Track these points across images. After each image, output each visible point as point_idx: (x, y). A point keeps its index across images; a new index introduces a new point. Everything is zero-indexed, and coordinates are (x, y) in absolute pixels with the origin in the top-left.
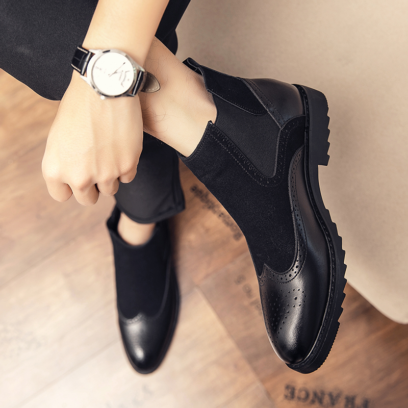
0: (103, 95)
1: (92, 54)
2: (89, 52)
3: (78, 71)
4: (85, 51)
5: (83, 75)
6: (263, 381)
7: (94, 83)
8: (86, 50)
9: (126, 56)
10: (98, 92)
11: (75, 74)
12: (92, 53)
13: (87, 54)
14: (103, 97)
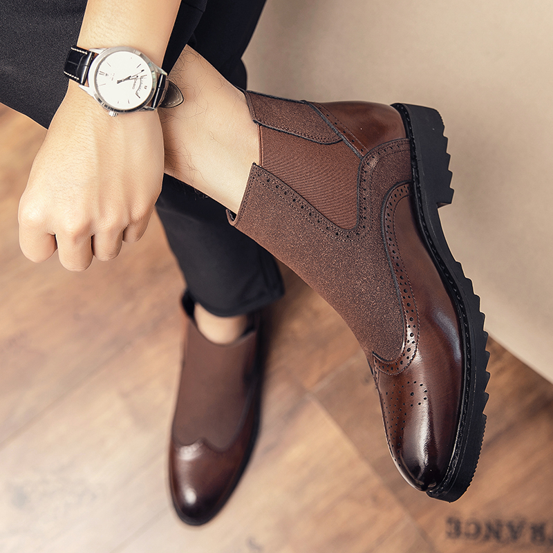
0: (112, 109)
1: (94, 55)
2: (89, 52)
3: (75, 80)
4: (83, 52)
5: (83, 84)
6: (415, 516)
7: (99, 94)
8: (85, 51)
9: (141, 55)
10: (106, 106)
11: (72, 83)
12: (93, 53)
13: (88, 55)
14: (112, 113)
